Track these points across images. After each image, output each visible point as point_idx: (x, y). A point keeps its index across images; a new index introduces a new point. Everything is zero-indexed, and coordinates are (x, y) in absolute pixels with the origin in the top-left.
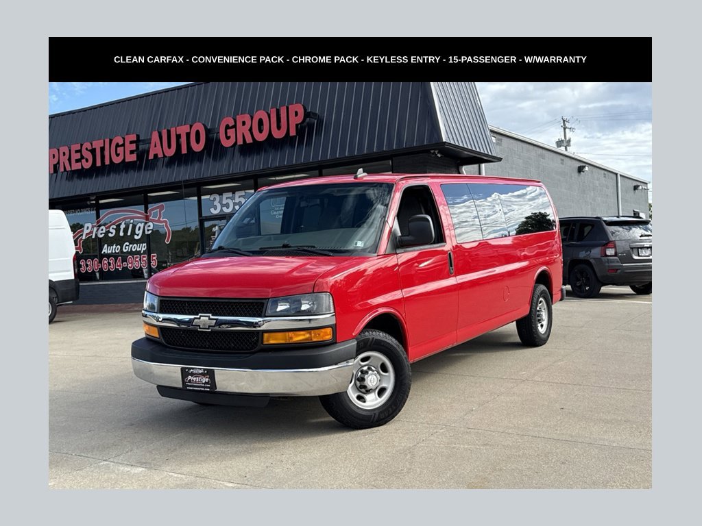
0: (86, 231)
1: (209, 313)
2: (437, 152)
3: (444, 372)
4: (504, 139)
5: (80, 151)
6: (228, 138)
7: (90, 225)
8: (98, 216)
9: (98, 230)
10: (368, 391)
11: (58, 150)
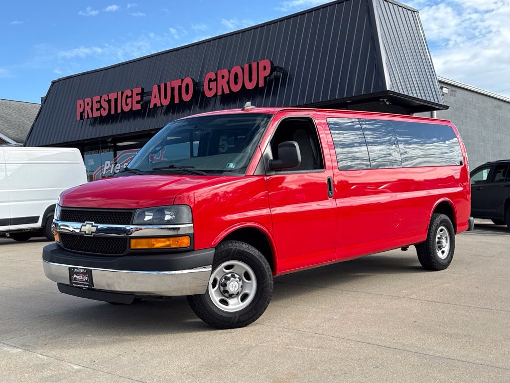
0: (106, 168)
1: (93, 221)
2: (385, 100)
3: (336, 287)
4: (458, 90)
5: (99, 102)
6: (210, 89)
7: (109, 162)
8: (115, 155)
9: (115, 166)
10: (231, 296)
11: (84, 101)
